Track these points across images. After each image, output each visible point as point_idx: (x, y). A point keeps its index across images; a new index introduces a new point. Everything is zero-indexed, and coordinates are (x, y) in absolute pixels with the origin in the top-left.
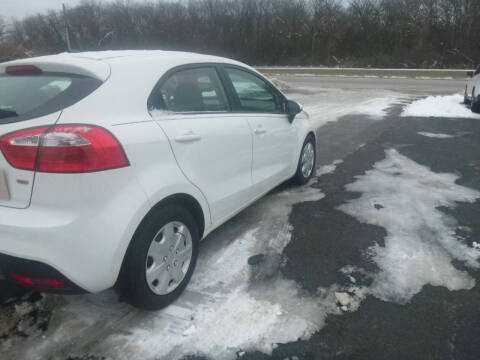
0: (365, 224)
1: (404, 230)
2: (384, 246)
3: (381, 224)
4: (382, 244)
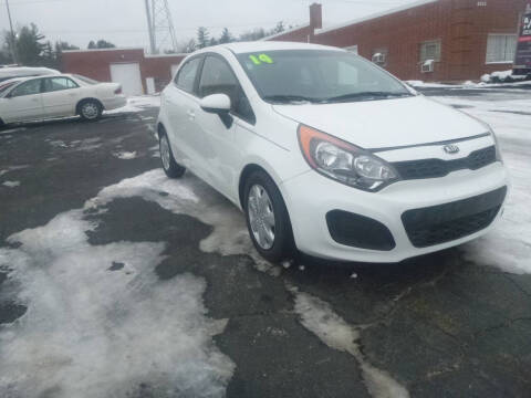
0: (117, 241)
1: (71, 251)
2: (86, 232)
3: (100, 247)
4: (88, 233)
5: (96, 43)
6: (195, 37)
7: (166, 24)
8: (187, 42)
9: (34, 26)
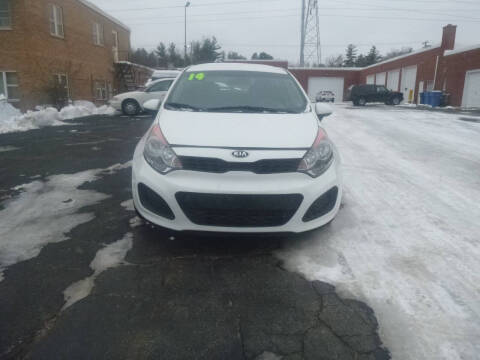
5: (258, 54)
6: (344, 53)
7: (315, 41)
8: (336, 57)
9: (215, 39)
